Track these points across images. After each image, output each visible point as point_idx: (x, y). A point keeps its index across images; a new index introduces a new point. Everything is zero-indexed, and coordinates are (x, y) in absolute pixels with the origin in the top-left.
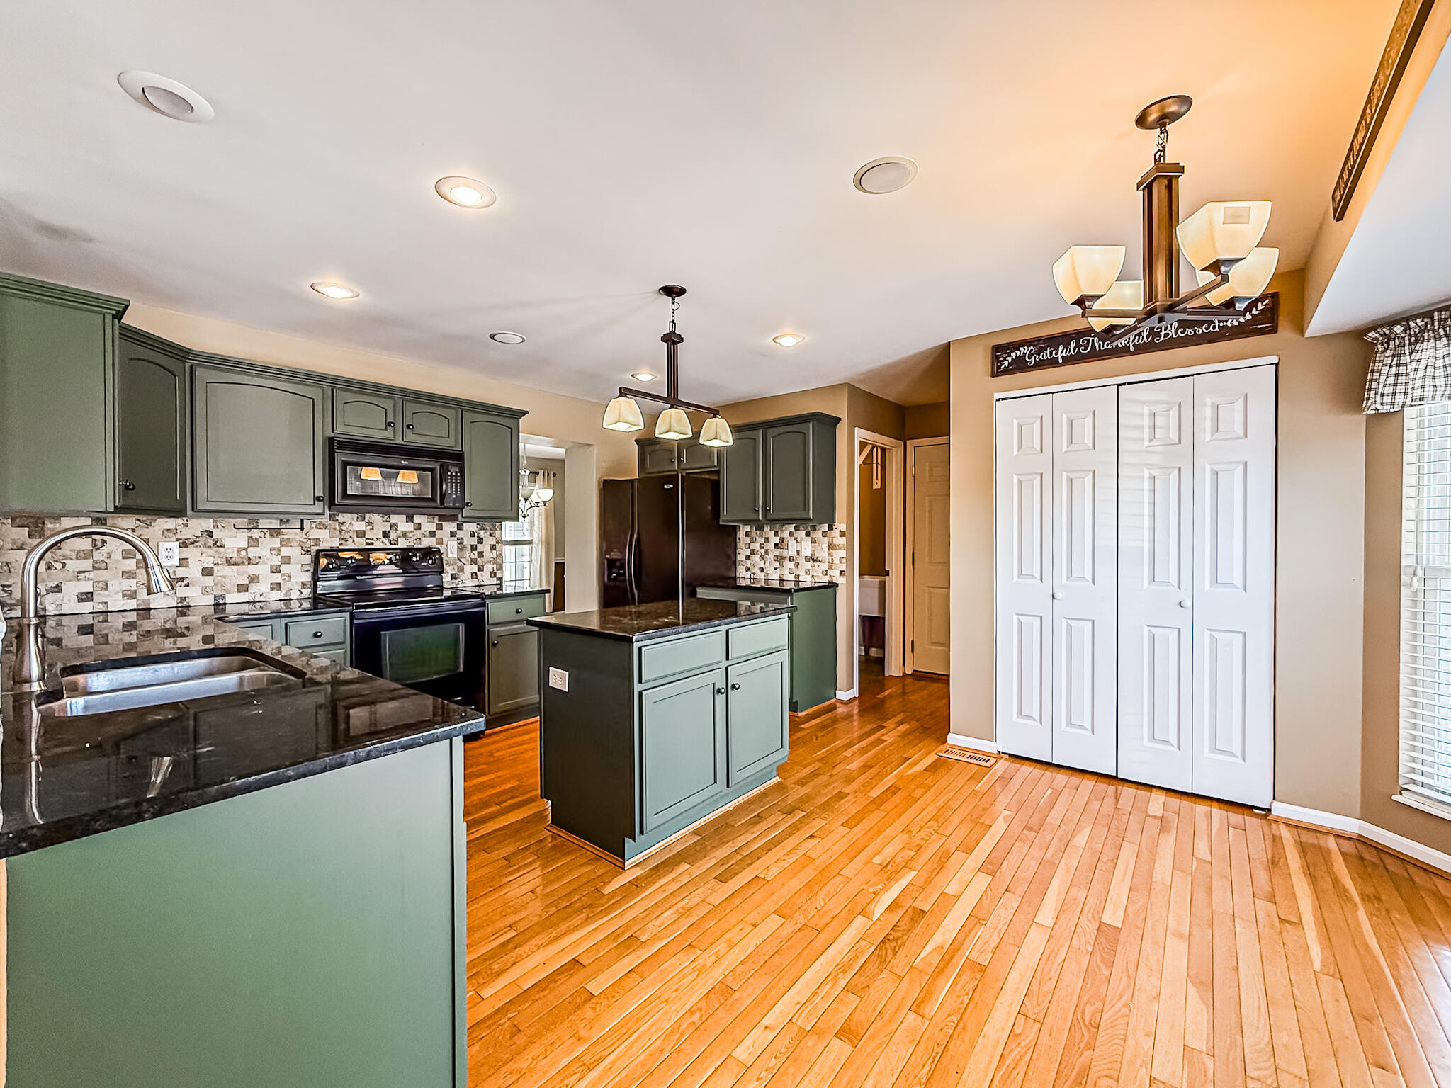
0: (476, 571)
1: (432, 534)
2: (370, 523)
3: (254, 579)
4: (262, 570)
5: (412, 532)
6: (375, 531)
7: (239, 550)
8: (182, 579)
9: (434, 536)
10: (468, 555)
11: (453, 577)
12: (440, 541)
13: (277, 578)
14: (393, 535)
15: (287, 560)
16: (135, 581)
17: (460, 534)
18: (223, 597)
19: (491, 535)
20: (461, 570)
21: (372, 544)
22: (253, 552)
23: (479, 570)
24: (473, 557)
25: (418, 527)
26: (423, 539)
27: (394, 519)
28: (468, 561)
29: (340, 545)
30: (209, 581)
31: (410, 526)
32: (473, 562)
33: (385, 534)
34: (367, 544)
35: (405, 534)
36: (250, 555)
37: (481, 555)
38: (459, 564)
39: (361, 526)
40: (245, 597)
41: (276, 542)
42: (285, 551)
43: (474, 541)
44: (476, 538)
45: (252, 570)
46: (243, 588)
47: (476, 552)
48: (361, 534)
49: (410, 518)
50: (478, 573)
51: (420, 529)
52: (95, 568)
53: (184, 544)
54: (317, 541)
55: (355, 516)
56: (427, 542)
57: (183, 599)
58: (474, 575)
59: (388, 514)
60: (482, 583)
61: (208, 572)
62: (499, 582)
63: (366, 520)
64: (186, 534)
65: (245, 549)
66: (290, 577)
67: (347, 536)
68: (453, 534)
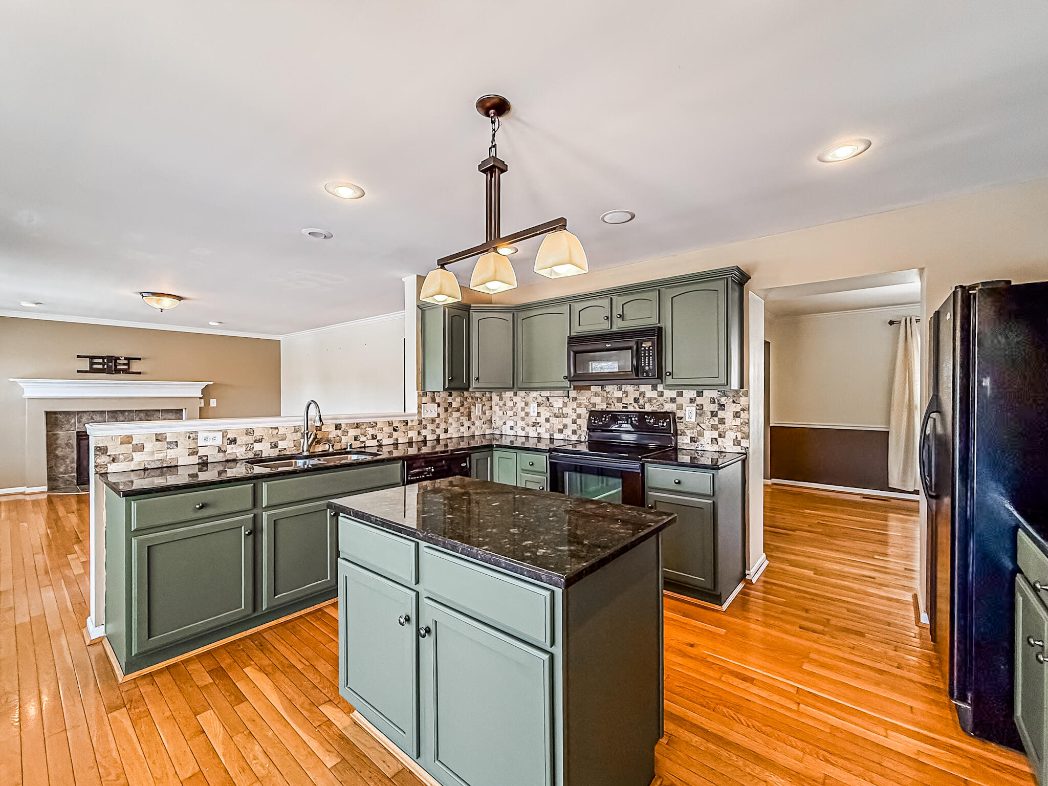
0: (717, 437)
1: (673, 400)
2: (625, 392)
3: (565, 426)
4: (568, 421)
5: (656, 398)
6: (628, 398)
7: (559, 408)
8: (538, 423)
9: (673, 402)
10: (707, 422)
11: (693, 440)
12: (680, 407)
13: (575, 427)
14: (641, 402)
15: (579, 416)
16: (524, 422)
17: (699, 400)
18: (553, 435)
19: (734, 402)
20: (701, 434)
21: (627, 408)
22: (565, 410)
23: (720, 436)
24: (712, 422)
25: (661, 394)
26: (664, 404)
27: (643, 388)
28: (708, 426)
29: (607, 407)
30: (548, 425)
31: (654, 394)
32: (714, 427)
33: (636, 400)
34: (623, 407)
35: (650, 400)
36: (564, 412)
37: (722, 421)
38: (699, 428)
39: (619, 394)
40: (561, 436)
41: (574, 405)
42: (579, 411)
43: (715, 407)
44: (716, 405)
45: (565, 421)
46: (561, 431)
47: (716, 419)
48: (620, 400)
49: (654, 387)
50: (719, 440)
51: (662, 396)
52: (514, 415)
53: (539, 405)
54: (594, 405)
55: (616, 387)
56: (669, 407)
57: (539, 434)
58: (714, 441)
59: (638, 385)
60: (724, 450)
61: (547, 420)
62: (743, 451)
63: (623, 390)
64: (540, 400)
65: (562, 408)
66: (580, 427)
67: (611, 401)
68: (692, 401)
